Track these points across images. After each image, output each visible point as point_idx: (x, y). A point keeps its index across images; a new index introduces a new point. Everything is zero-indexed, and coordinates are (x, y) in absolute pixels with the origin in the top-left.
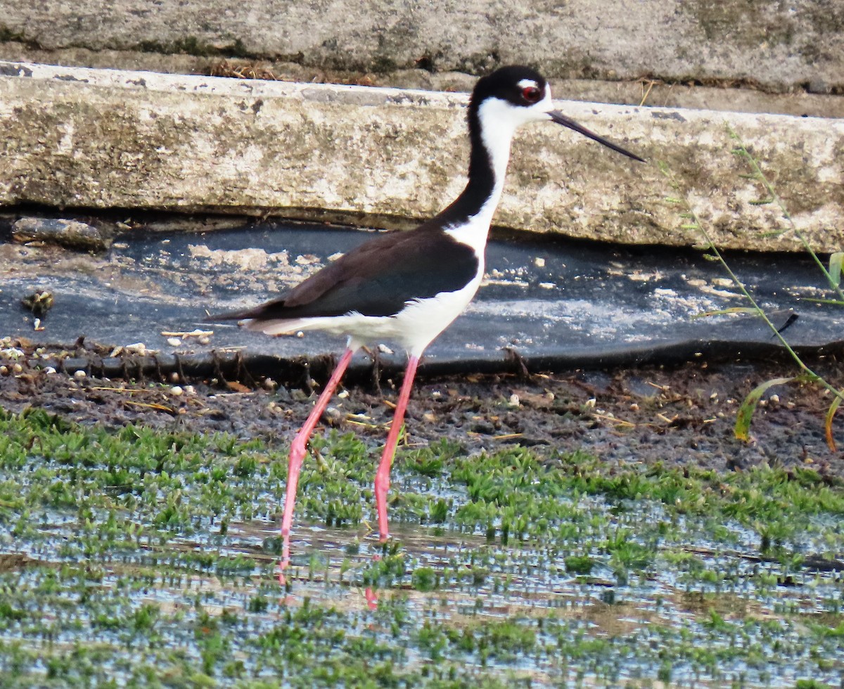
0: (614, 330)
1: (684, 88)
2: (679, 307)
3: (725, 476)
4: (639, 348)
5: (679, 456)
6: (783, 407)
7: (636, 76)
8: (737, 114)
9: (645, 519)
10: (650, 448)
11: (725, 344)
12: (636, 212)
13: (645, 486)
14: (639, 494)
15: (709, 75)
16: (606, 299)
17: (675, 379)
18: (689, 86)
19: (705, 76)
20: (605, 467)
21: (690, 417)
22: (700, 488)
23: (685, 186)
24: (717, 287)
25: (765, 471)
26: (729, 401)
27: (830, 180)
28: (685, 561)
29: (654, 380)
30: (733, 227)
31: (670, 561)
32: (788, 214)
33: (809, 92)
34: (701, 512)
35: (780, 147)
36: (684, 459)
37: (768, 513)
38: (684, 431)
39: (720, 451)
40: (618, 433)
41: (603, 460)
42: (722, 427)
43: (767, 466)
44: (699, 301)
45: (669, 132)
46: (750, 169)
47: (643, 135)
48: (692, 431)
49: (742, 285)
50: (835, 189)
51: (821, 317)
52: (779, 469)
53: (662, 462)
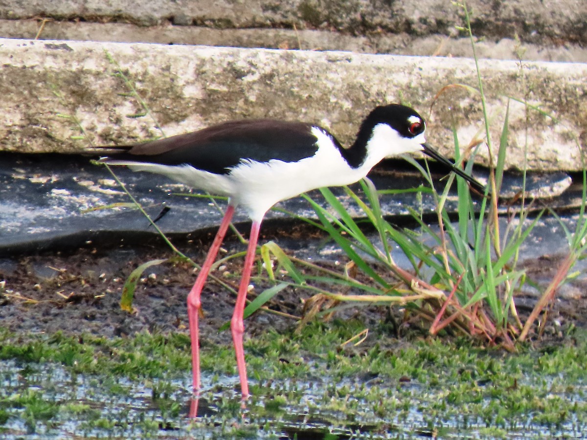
0: (19, 224)
1: (71, 24)
2: (72, 204)
3: (113, 341)
4: (39, 238)
5: (75, 326)
6: (160, 283)
7: (31, 15)
8: (115, 44)
9: (49, 379)
10: (51, 320)
11: (110, 232)
12: (34, 127)
13: (47, 351)
14: (43, 359)
15: (91, 12)
16: (11, 198)
17: (70, 263)
18: (74, 22)
19: (88, 14)
20: (14, 337)
21: (83, 294)
22: (93, 352)
23: (74, 104)
24: (103, 186)
25: (146, 336)
26: (115, 280)
27: (192, 96)
28: (84, 412)
29: (53, 264)
30: (114, 137)
31: (71, 412)
32: (159, 125)
33: (174, 24)
34: (94, 372)
35: (151, 70)
36: (79, 328)
37: (149, 371)
38: (78, 305)
39: (109, 321)
40: (23, 308)
41: (13, 331)
42: (110, 301)
43: (147, 332)
44: (88, 198)
45: (60, 60)
46: (127, 89)
47: (37, 63)
48: (85, 305)
49: (123, 184)
50: (198, 104)
51: (189, 208)
52: (157, 335)
53: (61, 331)
